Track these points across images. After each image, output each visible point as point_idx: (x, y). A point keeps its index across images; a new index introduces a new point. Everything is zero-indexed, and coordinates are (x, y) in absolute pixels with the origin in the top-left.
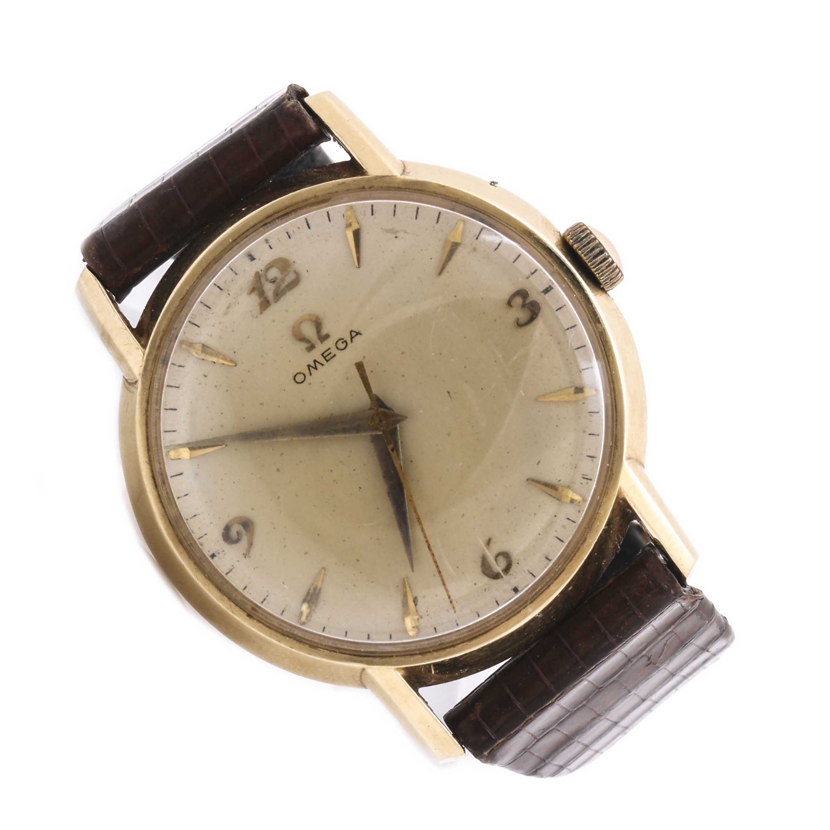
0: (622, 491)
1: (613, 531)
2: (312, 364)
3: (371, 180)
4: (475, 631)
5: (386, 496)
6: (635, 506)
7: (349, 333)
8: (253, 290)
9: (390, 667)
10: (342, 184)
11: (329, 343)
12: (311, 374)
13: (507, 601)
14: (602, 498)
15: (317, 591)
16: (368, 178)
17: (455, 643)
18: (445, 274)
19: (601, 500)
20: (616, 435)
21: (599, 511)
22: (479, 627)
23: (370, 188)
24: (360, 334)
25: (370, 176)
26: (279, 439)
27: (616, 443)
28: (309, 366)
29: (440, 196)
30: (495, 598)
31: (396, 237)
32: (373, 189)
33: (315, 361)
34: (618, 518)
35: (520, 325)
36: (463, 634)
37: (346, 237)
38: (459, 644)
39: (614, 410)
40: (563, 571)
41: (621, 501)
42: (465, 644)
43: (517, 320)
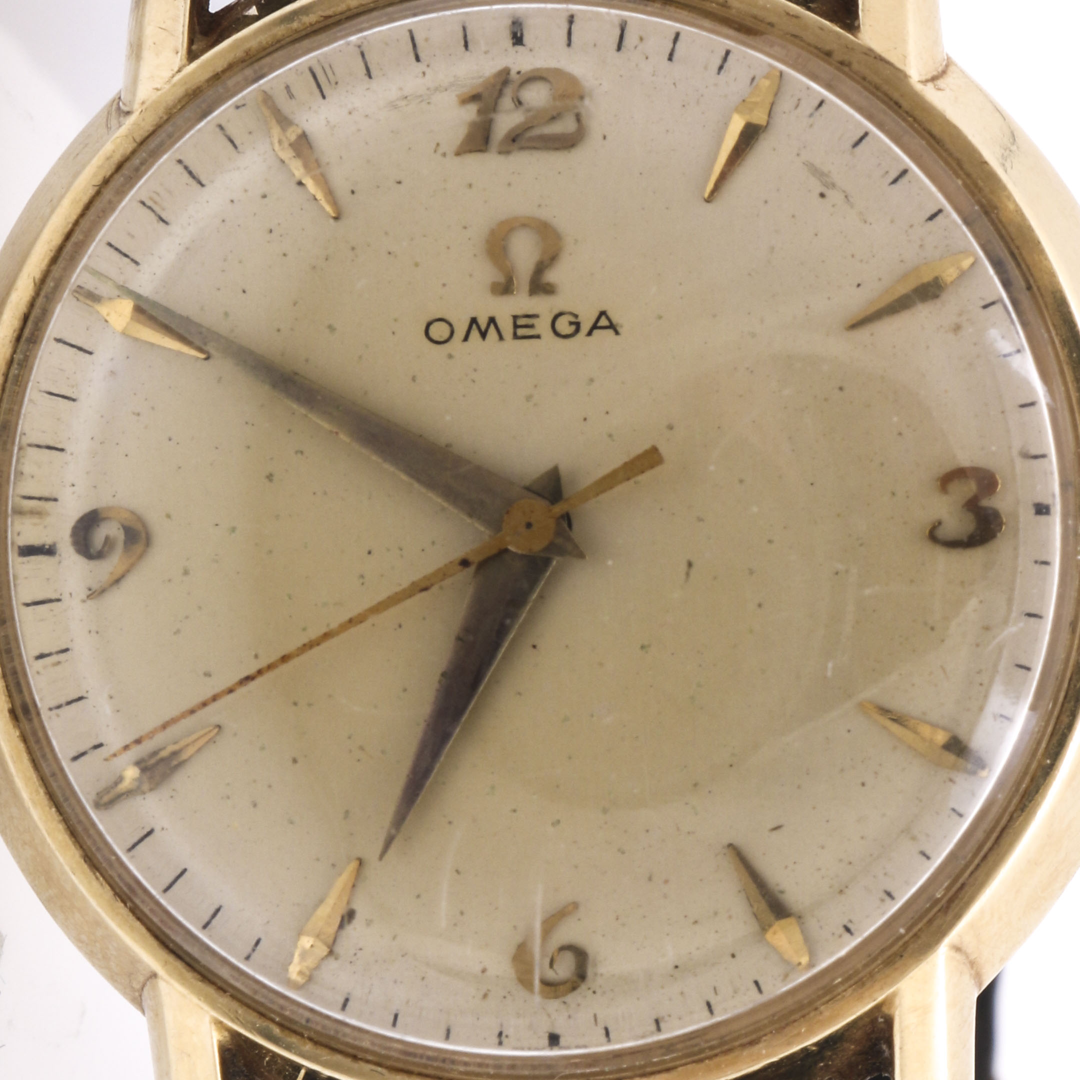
0: (897, 1001)
1: (827, 1066)
2: (483, 323)
3: (853, 49)
4: (417, 1060)
5: (437, 677)
6: (901, 1048)
7: (596, 315)
8: (475, 98)
9: (206, 1007)
10: (793, 16)
11: (543, 306)
12: (466, 339)
13: (522, 1049)
14: (847, 985)
15: (175, 763)
16: (852, 41)
17: (360, 1055)
18: (863, 334)
19: (840, 990)
20: (963, 885)
21: (822, 1008)
22: (429, 1058)
23: (842, 63)
24: (617, 333)
25: (860, 42)
26: (314, 417)
27: (951, 901)
28: (474, 321)
29: (964, 177)
30: (501, 1025)
31: (822, 195)
32: (846, 69)
33: (492, 320)
34: (853, 1047)
35: (933, 536)
36: (389, 1049)
37: (726, 125)
38: (368, 1061)
39: (995, 835)
40: (668, 1070)
41: (881, 1020)
42: (379, 1069)
43: (937, 524)
